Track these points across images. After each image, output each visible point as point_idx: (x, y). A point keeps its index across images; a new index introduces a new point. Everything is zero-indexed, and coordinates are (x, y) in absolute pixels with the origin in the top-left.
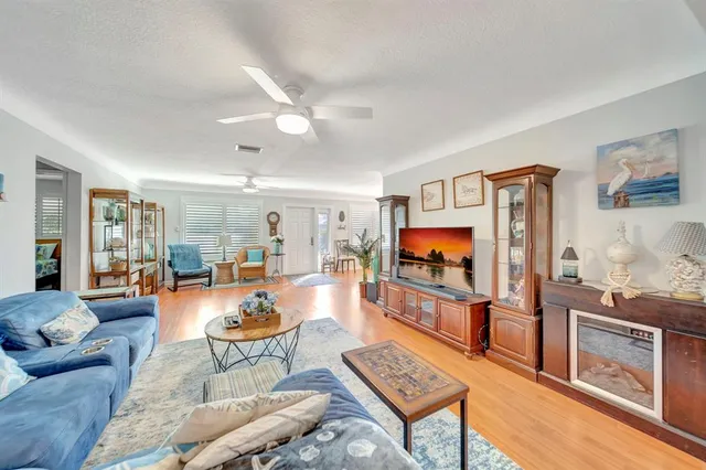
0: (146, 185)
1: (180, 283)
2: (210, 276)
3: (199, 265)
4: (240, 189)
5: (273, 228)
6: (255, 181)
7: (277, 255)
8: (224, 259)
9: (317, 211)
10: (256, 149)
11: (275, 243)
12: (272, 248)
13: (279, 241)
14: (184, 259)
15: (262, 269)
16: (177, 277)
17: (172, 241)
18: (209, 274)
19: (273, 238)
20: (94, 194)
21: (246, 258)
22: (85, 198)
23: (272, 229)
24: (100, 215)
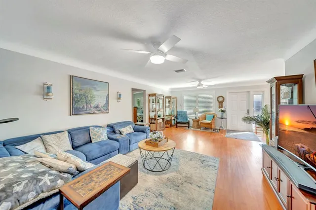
0: (172, 91)
1: (178, 125)
2: (189, 124)
3: (187, 120)
4: (195, 87)
5: (221, 104)
6: (202, 83)
7: (222, 118)
8: (196, 118)
9: (252, 93)
10: (182, 70)
11: (221, 112)
12: (219, 114)
13: (222, 111)
14: (182, 116)
15: (210, 124)
16: (177, 123)
17: (179, 110)
18: (188, 123)
19: (220, 109)
20: (149, 95)
21: (205, 118)
22: (147, 97)
23: (219, 105)
24: (151, 101)
